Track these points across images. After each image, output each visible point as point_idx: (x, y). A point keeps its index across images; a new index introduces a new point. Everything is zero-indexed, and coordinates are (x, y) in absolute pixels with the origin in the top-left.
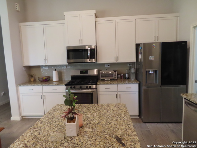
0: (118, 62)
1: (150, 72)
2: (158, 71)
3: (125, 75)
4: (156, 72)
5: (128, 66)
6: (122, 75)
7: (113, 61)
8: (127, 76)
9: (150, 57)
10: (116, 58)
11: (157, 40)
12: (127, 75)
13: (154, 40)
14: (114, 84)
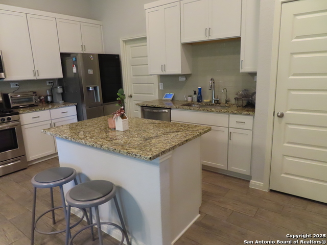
0: (38, 78)
1: (91, 89)
2: (98, 87)
3: (46, 97)
4: (95, 88)
5: (48, 84)
6: (42, 98)
7: (30, 77)
8: (49, 99)
9: (89, 70)
10: (35, 72)
11: (84, 50)
12: (49, 97)
13: (81, 49)
14: (44, 110)
